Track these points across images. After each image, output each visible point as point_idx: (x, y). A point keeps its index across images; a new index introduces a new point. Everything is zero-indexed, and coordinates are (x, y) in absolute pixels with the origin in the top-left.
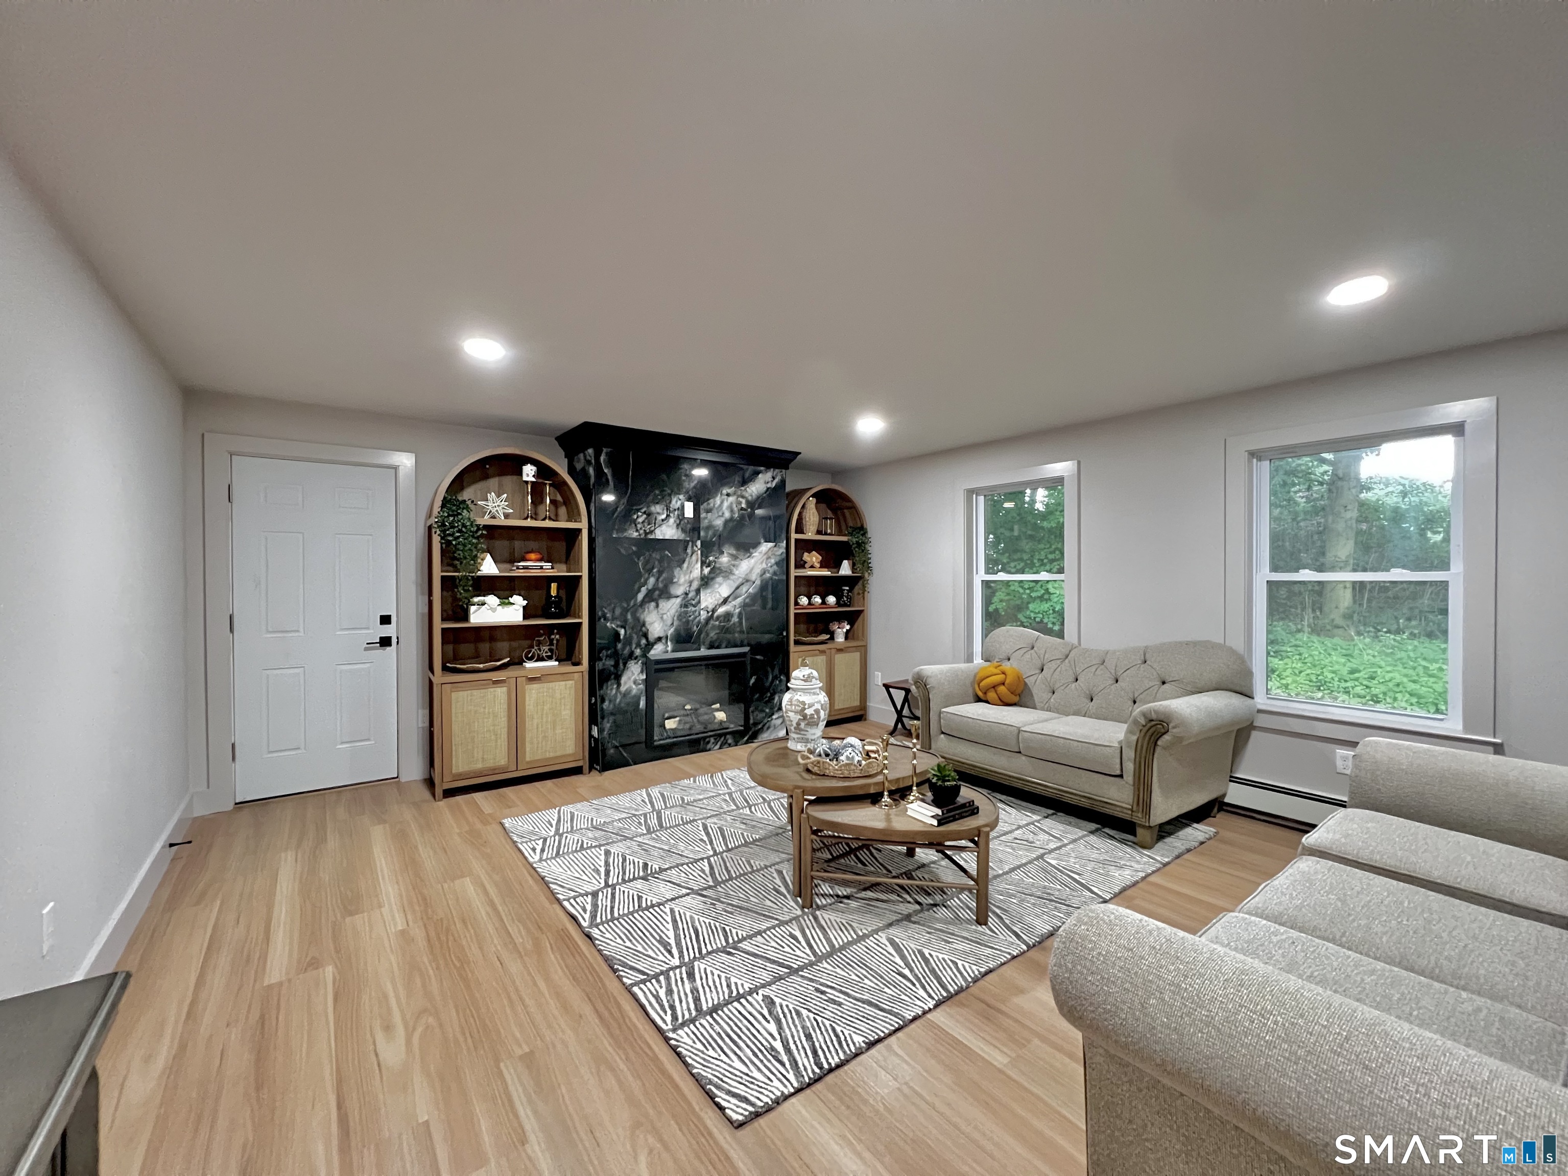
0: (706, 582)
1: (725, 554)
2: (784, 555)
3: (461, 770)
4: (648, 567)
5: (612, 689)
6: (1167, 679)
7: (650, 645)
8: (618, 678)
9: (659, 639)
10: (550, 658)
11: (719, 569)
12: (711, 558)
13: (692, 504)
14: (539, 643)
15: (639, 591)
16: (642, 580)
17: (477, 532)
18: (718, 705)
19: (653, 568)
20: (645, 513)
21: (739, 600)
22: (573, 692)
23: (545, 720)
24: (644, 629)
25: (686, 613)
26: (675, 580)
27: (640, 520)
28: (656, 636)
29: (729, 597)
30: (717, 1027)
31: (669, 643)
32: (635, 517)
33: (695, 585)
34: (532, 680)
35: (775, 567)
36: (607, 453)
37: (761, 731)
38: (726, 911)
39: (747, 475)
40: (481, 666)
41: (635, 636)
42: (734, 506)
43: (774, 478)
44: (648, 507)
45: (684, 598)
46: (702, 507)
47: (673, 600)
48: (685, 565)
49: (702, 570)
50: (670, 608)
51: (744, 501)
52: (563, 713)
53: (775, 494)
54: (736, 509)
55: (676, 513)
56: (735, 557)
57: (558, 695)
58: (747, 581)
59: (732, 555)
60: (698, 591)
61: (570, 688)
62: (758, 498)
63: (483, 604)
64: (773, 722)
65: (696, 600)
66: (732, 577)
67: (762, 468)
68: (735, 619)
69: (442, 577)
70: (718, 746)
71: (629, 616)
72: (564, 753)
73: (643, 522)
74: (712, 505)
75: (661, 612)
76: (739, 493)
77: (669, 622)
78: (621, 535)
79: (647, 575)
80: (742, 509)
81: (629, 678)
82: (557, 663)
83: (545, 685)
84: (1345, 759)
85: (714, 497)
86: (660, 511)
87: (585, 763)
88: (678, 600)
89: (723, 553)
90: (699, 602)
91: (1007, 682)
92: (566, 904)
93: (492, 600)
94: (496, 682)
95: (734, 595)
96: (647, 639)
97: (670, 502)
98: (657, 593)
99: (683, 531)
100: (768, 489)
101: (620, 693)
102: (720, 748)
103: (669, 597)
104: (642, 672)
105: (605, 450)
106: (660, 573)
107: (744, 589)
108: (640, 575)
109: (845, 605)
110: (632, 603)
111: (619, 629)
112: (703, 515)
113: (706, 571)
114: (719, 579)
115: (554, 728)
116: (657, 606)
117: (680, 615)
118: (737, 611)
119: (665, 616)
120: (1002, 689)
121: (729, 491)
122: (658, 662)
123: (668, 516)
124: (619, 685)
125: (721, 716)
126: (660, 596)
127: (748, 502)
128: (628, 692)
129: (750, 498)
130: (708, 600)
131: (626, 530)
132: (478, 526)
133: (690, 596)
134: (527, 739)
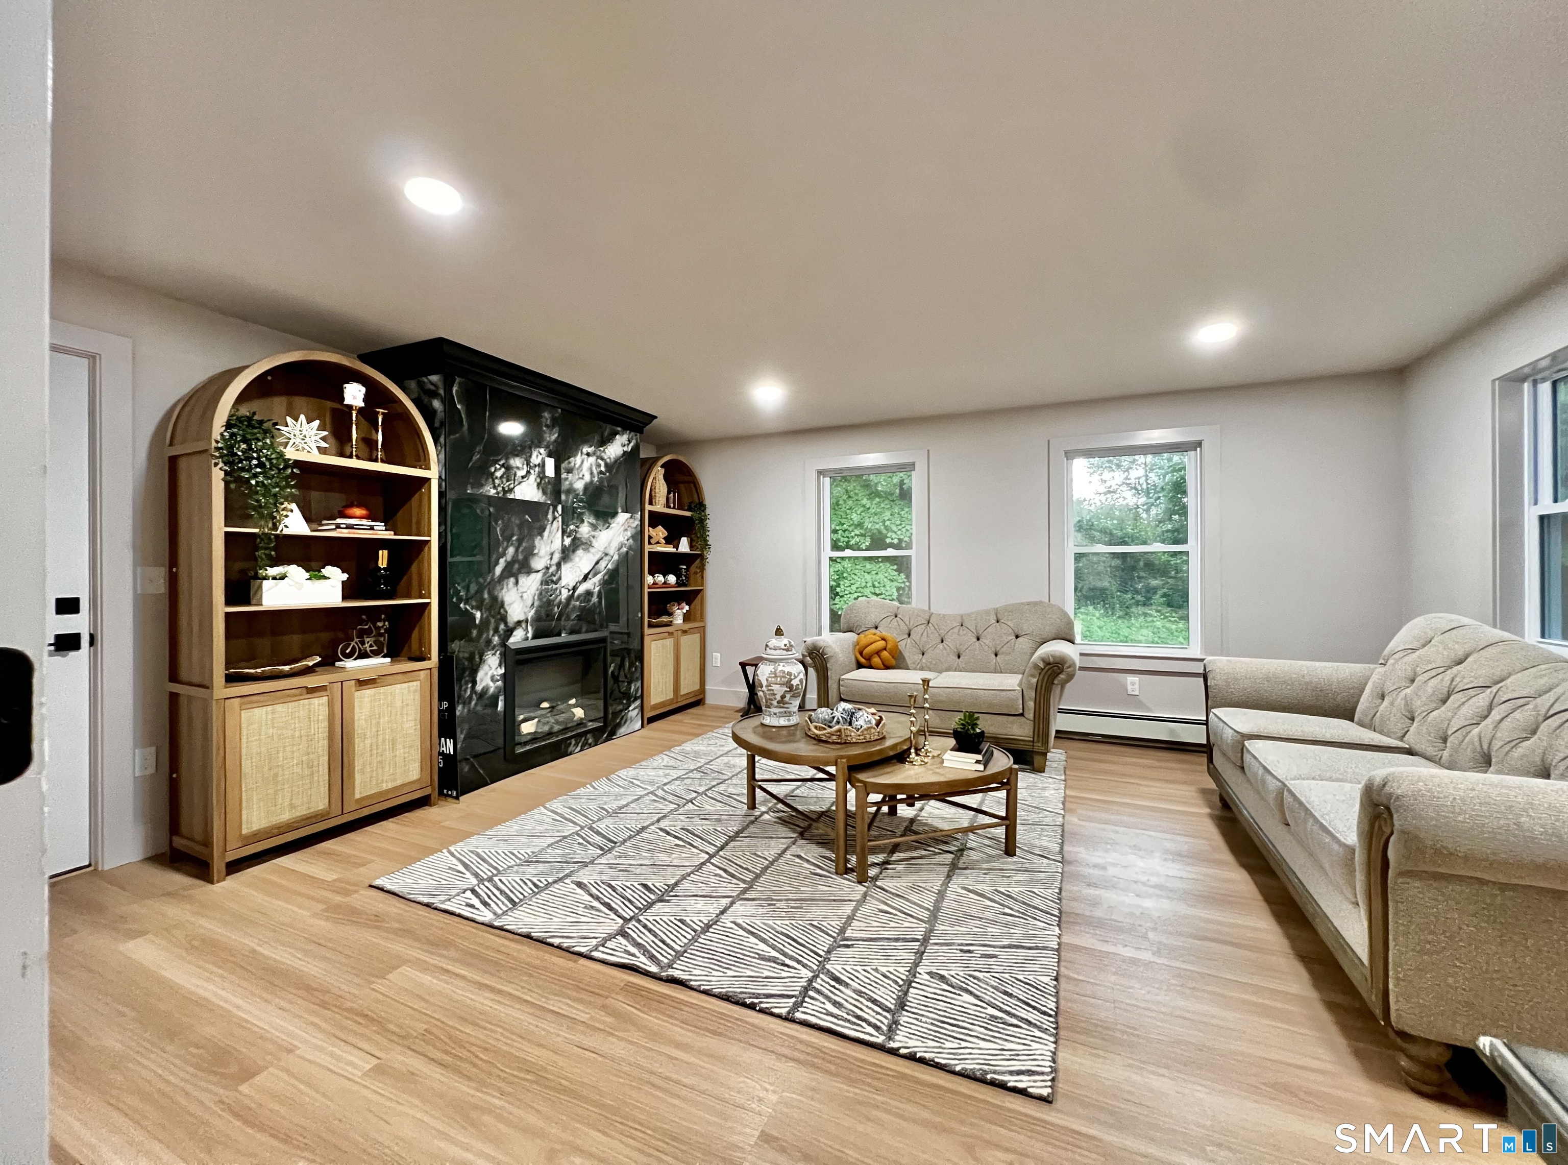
0: (567, 554)
1: (586, 523)
2: (639, 528)
3: (255, 827)
4: (507, 533)
5: (465, 691)
6: (1020, 633)
7: (510, 632)
8: (474, 671)
9: (519, 623)
10: (376, 653)
11: (579, 539)
12: (572, 527)
13: (553, 460)
14: (362, 634)
15: (497, 563)
16: (501, 549)
17: (285, 468)
18: (573, 701)
19: (512, 536)
20: (503, 466)
21: (599, 577)
22: (418, 697)
23: (380, 739)
24: (502, 611)
25: (547, 591)
26: (536, 551)
27: (498, 474)
28: (516, 619)
29: (589, 573)
30: (924, 1019)
31: (530, 628)
32: (493, 469)
33: (557, 557)
34: (362, 683)
35: (631, 540)
36: (460, 384)
37: (619, 725)
38: (792, 907)
39: (606, 434)
40: (287, 668)
41: (493, 621)
42: (594, 468)
43: (630, 441)
44: (507, 459)
45: (545, 574)
46: (563, 465)
47: (533, 575)
48: (546, 534)
49: (563, 540)
50: (530, 584)
51: (602, 463)
52: (406, 726)
53: (630, 457)
54: (595, 472)
55: (537, 469)
56: (594, 527)
57: (398, 703)
58: (606, 555)
59: (592, 525)
60: (559, 565)
61: (415, 691)
62: (616, 461)
63: (283, 577)
64: (630, 714)
65: (557, 576)
66: (591, 550)
67: (619, 429)
68: (595, 599)
69: (227, 533)
70: (579, 749)
71: (486, 596)
72: (407, 781)
73: (502, 477)
74: (572, 464)
75: (521, 590)
76: (598, 453)
77: (530, 603)
78: (475, 491)
79: (505, 544)
80: (601, 472)
81: (487, 674)
82: (388, 660)
83: (382, 690)
84: (1133, 684)
85: (575, 456)
86: (520, 466)
87: (433, 789)
88: (540, 575)
89: (583, 521)
90: (560, 579)
91: (889, 647)
92: (595, 954)
93: (295, 572)
94: (311, 691)
95: (593, 572)
96: (506, 623)
97: (530, 456)
98: (516, 566)
99: (544, 493)
100: (625, 452)
101: (476, 693)
102: (581, 751)
103: (529, 571)
104: (500, 665)
105: (458, 380)
106: (520, 541)
107: (603, 564)
108: (498, 544)
109: (684, 585)
110: (489, 579)
111: (474, 611)
112: (564, 476)
113: (568, 541)
114: (580, 552)
115: (393, 749)
116: (517, 583)
117: (541, 594)
118: (597, 589)
119: (525, 595)
120: (885, 654)
121: (591, 450)
122: (520, 651)
123: (528, 472)
124: (474, 683)
125: (579, 713)
126: (520, 571)
127: (606, 465)
128: (485, 690)
129: (608, 460)
130: (570, 575)
131: (482, 485)
132: (286, 461)
133: (551, 571)
134: (357, 768)
